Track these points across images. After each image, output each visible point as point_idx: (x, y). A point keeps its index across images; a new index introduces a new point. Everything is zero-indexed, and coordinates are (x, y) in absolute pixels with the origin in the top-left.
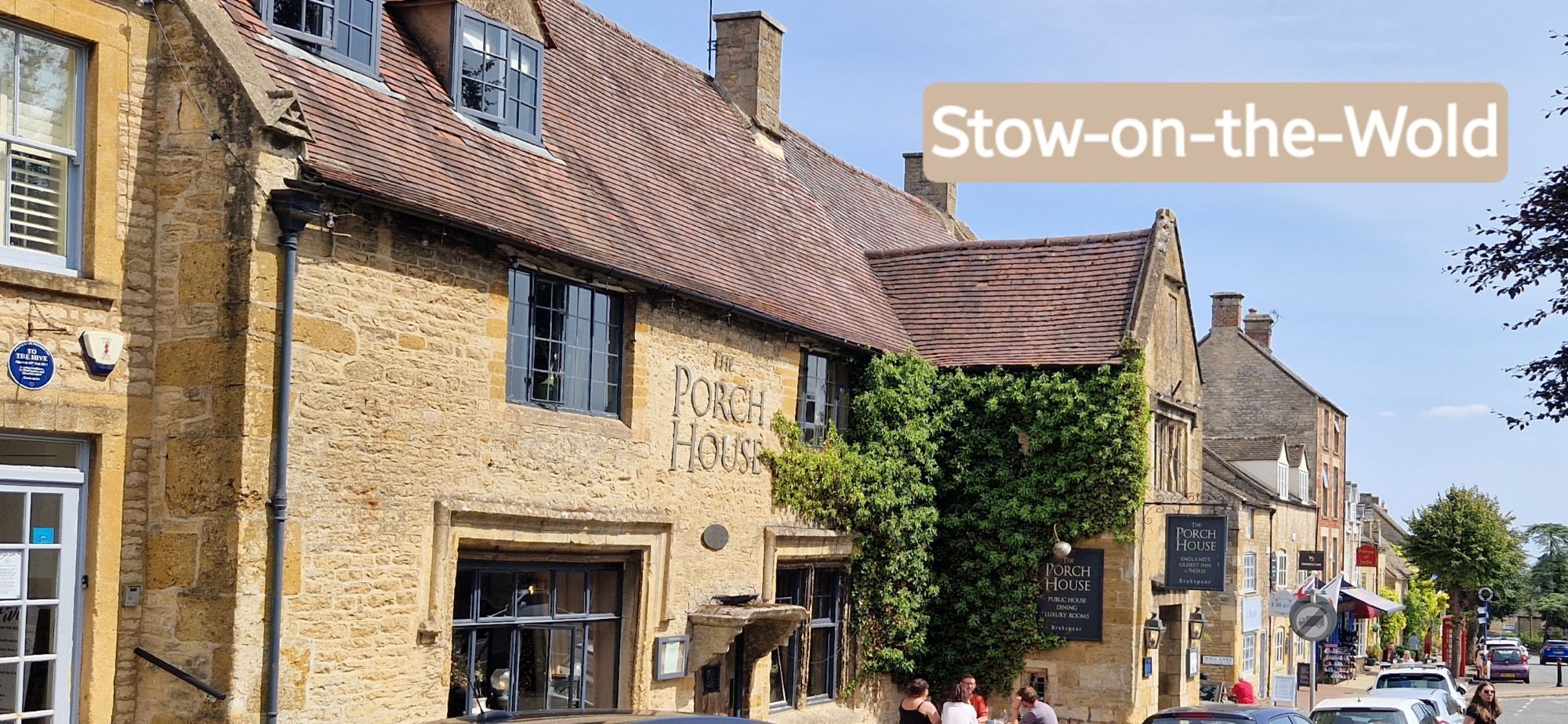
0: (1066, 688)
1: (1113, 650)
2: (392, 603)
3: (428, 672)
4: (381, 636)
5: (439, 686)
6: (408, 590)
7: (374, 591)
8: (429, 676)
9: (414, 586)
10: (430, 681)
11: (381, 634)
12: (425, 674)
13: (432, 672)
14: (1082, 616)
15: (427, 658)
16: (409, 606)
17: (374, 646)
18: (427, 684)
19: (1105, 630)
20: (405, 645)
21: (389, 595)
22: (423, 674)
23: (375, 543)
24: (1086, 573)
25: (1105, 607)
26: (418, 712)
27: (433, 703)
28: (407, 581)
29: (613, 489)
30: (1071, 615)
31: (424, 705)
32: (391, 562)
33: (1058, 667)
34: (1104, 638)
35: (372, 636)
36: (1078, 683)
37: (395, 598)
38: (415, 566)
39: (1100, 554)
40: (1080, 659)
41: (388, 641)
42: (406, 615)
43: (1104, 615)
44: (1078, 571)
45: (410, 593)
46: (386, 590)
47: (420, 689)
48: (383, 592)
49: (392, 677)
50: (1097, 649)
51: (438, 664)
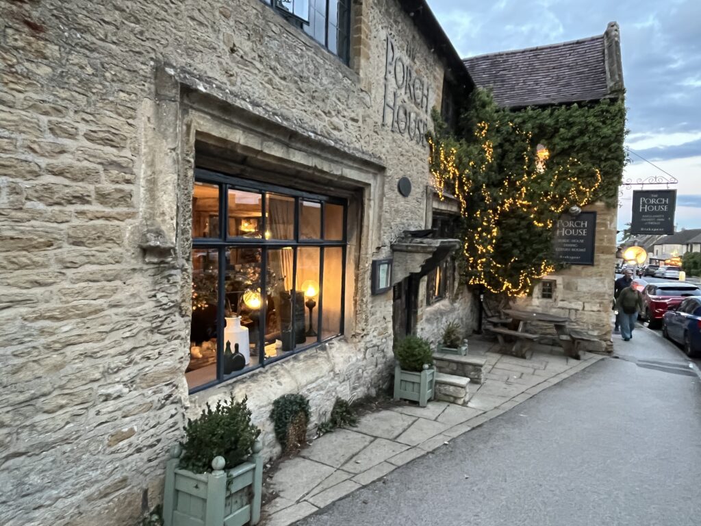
0: (568, 291)
1: (601, 270)
2: (88, 202)
3: (158, 301)
4: (68, 251)
5: (177, 317)
6: (118, 186)
7: (48, 179)
8: (160, 306)
9: (128, 182)
10: (162, 313)
11: (67, 247)
12: (154, 304)
13: (165, 301)
14: (582, 250)
15: (156, 283)
16: (122, 209)
17: (55, 268)
18: (158, 317)
19: (596, 258)
20: (117, 267)
21: (79, 188)
22: (150, 305)
23: (44, 97)
24: (584, 225)
25: (597, 244)
26: (146, 354)
27: (169, 340)
28: (114, 172)
29: (346, 126)
30: (573, 250)
31: (156, 344)
32: (80, 137)
33: (563, 279)
34: (595, 263)
35: (51, 252)
36: (576, 289)
37: (93, 195)
38: (127, 153)
39: (594, 214)
40: (578, 274)
41: (84, 259)
42: (117, 222)
43: (596, 249)
44: (578, 224)
45: (121, 191)
46: (75, 180)
47: (149, 325)
48: (67, 182)
49: (96, 312)
50: (590, 270)
51: (174, 290)
